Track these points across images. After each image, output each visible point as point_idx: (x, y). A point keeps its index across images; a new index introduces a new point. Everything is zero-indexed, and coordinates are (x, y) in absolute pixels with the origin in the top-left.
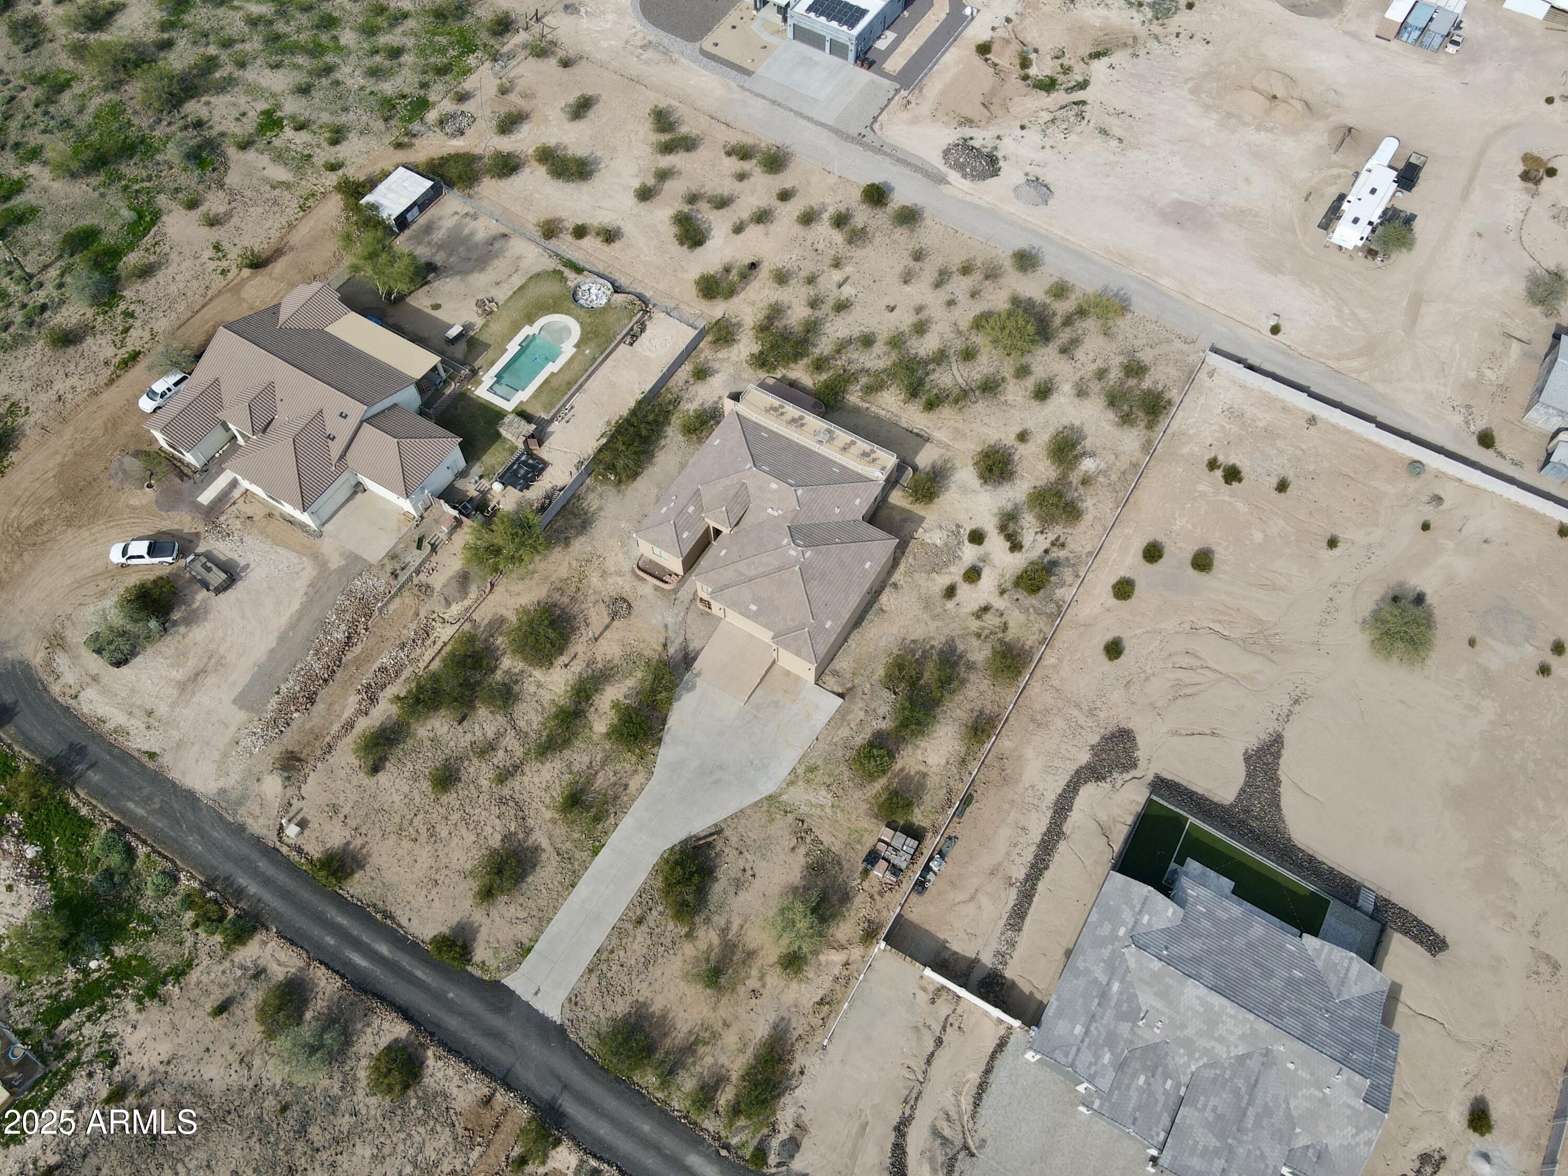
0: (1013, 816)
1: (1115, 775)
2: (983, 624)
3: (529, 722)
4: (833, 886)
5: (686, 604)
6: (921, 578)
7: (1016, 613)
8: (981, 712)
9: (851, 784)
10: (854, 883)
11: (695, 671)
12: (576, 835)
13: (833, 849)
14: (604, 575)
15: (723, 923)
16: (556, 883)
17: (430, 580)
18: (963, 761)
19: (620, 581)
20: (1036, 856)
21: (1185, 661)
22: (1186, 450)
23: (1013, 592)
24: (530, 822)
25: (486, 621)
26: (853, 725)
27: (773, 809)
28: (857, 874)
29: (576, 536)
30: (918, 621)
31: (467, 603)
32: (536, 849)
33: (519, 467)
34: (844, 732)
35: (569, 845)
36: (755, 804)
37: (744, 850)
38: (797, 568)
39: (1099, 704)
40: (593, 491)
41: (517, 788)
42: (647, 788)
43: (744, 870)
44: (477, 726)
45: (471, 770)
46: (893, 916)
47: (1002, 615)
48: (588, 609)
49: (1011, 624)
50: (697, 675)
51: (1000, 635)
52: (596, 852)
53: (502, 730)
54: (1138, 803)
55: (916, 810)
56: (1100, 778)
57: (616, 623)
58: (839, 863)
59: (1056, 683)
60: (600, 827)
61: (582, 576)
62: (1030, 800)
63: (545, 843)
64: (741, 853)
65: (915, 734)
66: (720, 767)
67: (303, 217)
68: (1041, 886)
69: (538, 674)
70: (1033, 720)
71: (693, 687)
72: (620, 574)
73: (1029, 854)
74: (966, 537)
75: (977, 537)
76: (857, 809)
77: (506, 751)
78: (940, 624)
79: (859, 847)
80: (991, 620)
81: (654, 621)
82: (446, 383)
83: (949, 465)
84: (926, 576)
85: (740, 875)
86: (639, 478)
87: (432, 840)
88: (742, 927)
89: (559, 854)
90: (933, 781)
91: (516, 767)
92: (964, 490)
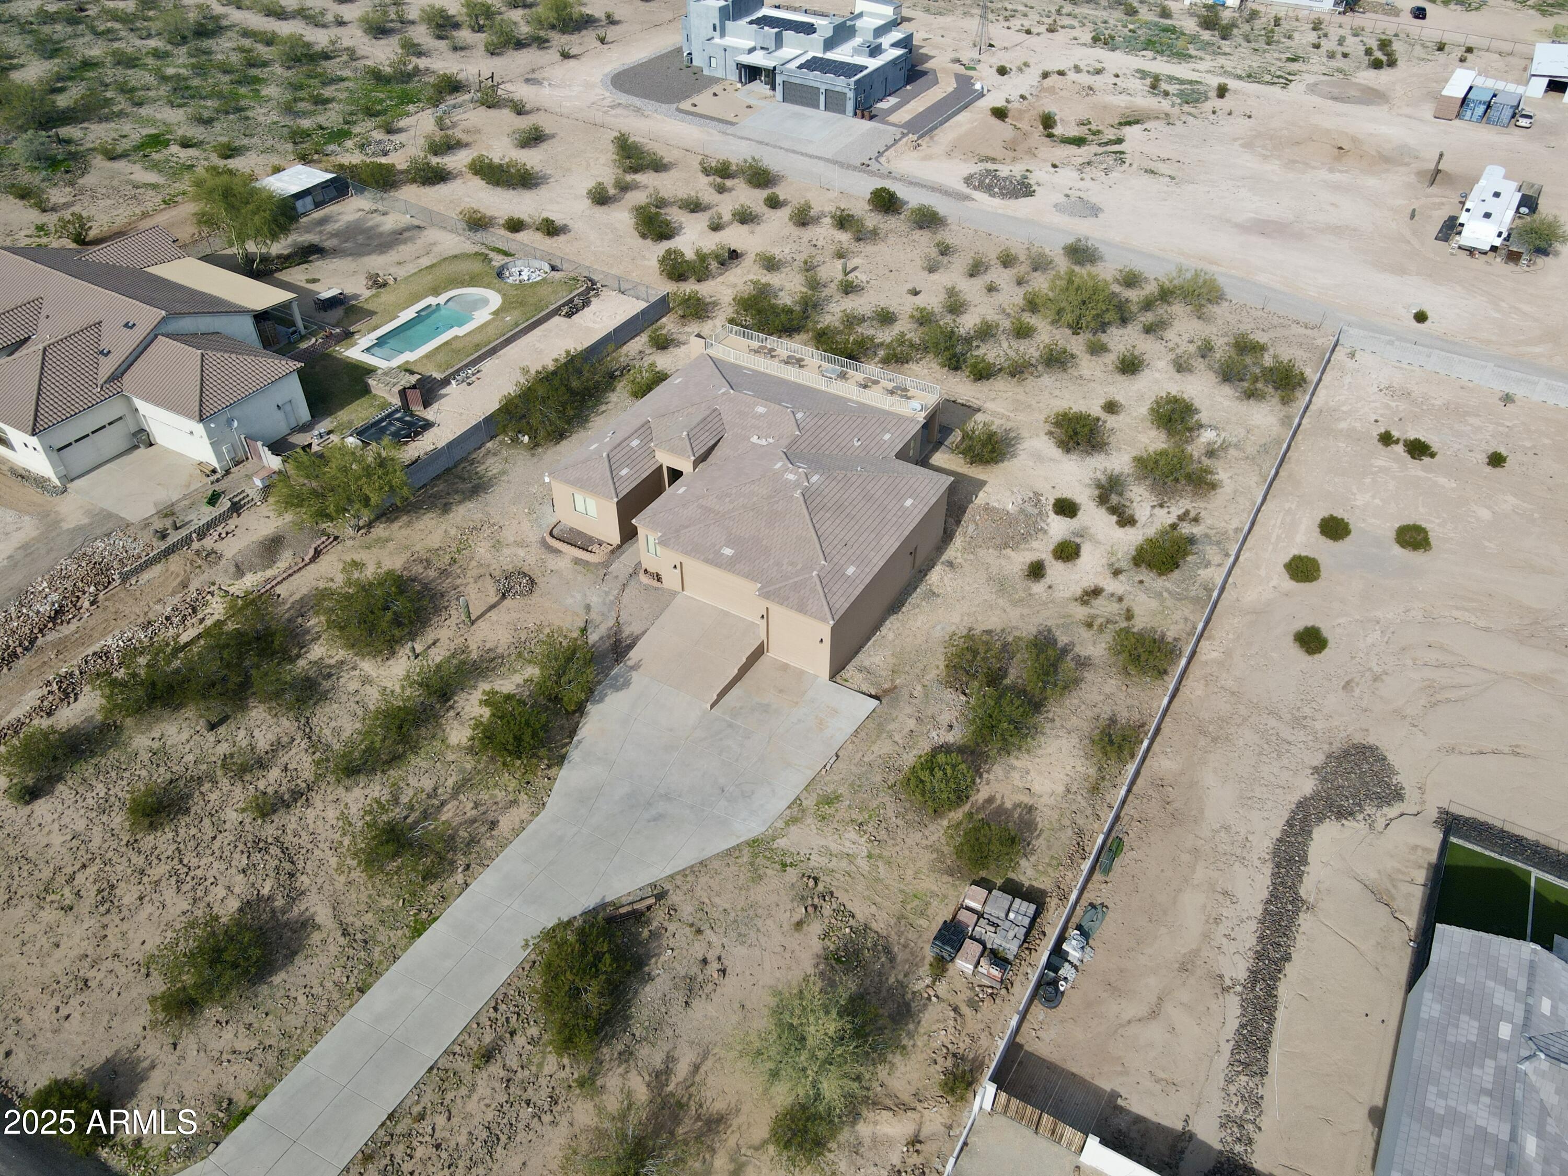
0: (1200, 874)
1: (1369, 810)
2: (1092, 611)
3: (337, 731)
4: (878, 992)
5: (622, 579)
6: (989, 555)
7: (1142, 597)
8: (1113, 721)
9: (900, 822)
10: (919, 986)
11: (630, 663)
12: (386, 903)
13: (874, 926)
14: (497, 545)
15: (658, 1060)
16: (329, 985)
17: (219, 547)
18: (1095, 789)
19: (521, 553)
20: (1261, 938)
21: (1432, 656)
22: (1343, 425)
23: (1132, 573)
24: (304, 881)
25: (297, 597)
26: (897, 738)
27: (760, 861)
28: (924, 970)
29: (460, 502)
30: (991, 606)
31: (269, 573)
32: (304, 925)
33: (390, 424)
34: (883, 747)
35: (369, 919)
36: (729, 852)
37: (705, 927)
38: (797, 494)
39: (1307, 711)
40: (495, 454)
41: (291, 827)
42: (531, 827)
43: (705, 961)
44: (242, 733)
45: (213, 797)
46: (1001, 1045)
47: (1120, 599)
48: (466, 585)
49: (1137, 611)
50: (633, 668)
51: (1124, 624)
52: (418, 930)
53: (285, 739)
54: (1426, 850)
55: (1023, 862)
56: (1343, 814)
57: (508, 602)
58: (887, 950)
59: (1230, 683)
60: (434, 888)
61: (463, 545)
62: (1228, 848)
63: (323, 914)
64: (699, 931)
65: (1006, 749)
66: (667, 797)
67: (165, 209)
68: (1284, 991)
69: (368, 666)
70: (1202, 732)
71: (627, 684)
72: (521, 544)
73: (1248, 936)
74: (1051, 507)
75: (1066, 508)
76: (914, 861)
77: (286, 769)
78: (1026, 611)
79: (923, 922)
80: (1103, 608)
81: (570, 601)
82: (303, 338)
83: (1012, 435)
84: (996, 553)
85: (695, 970)
86: (564, 442)
87: (102, 909)
88: (696, 1068)
89: (345, 933)
90: (1045, 818)
91: (297, 795)
92: (1038, 458)
